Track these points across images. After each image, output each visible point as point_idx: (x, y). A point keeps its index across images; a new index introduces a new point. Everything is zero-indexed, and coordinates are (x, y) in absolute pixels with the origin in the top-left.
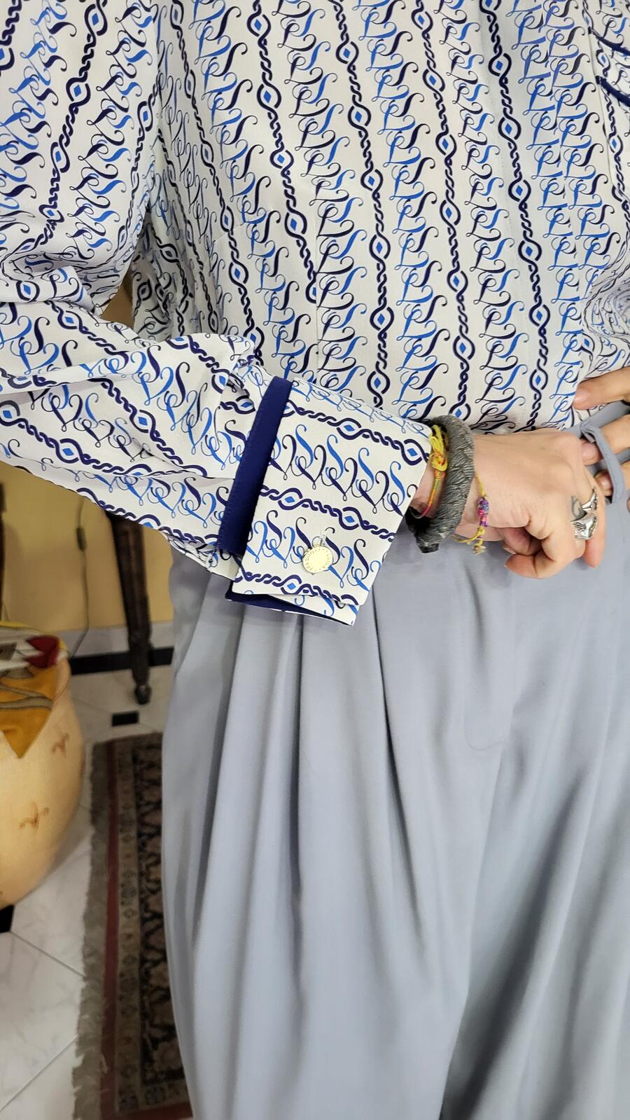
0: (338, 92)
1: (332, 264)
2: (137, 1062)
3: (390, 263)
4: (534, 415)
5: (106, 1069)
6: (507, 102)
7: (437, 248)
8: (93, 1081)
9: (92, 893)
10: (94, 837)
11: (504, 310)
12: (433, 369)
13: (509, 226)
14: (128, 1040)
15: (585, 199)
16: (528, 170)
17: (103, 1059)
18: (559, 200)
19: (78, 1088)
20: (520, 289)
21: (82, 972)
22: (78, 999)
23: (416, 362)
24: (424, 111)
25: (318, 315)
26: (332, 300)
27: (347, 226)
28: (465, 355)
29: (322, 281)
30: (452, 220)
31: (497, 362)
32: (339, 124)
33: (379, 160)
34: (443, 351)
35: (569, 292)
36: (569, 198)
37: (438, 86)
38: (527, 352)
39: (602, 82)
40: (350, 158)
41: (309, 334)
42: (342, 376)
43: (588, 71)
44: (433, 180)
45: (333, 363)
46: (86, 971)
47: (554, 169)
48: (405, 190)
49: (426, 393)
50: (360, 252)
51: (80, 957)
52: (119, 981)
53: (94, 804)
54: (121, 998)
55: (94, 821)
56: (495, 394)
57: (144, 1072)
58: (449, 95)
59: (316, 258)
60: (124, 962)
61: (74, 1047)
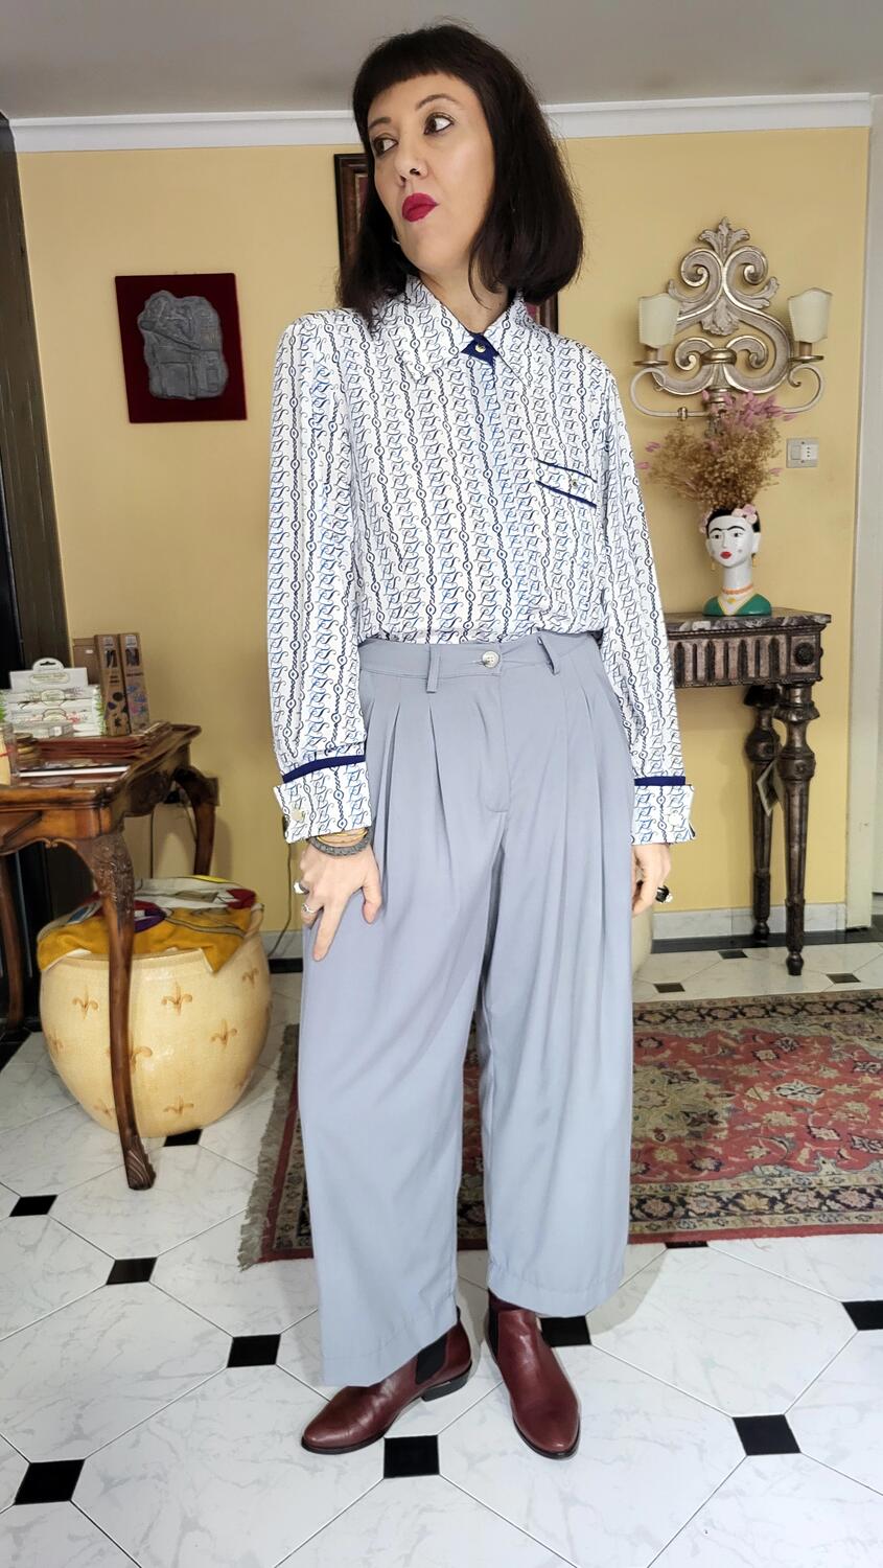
0: (412, 482)
1: (409, 555)
2: (295, 1224)
3: (435, 556)
4: (506, 628)
5: (268, 1225)
6: (491, 490)
7: (458, 552)
8: (257, 1232)
9: (272, 1124)
10: (278, 1088)
11: (490, 579)
12: (456, 604)
13: (493, 543)
14: (290, 1212)
15: (528, 534)
16: (501, 519)
17: (267, 1219)
18: (516, 533)
19: (244, 1236)
20: (498, 570)
21: (256, 1172)
22: (251, 1187)
23: (447, 601)
24: (451, 493)
25: (404, 578)
26: (409, 571)
27: (415, 540)
28: (471, 599)
29: (405, 563)
30: (465, 539)
31: (486, 603)
32: (412, 496)
33: (429, 513)
34: (461, 596)
35: (520, 573)
36: (521, 532)
37: (458, 482)
38: (501, 599)
39: (539, 483)
40: (417, 510)
41: (401, 585)
42: (415, 606)
43: (533, 477)
44: (455, 522)
45: (410, 600)
46: (259, 1170)
47: (513, 520)
48: (441, 526)
49: (453, 615)
50: (421, 551)
51: (256, 1163)
52: (287, 1178)
53: (280, 1067)
54: (288, 1187)
55: (279, 1077)
56: (485, 618)
57: (300, 1229)
58: (463, 486)
59: (402, 553)
60: (294, 1166)
61: (245, 1214)
